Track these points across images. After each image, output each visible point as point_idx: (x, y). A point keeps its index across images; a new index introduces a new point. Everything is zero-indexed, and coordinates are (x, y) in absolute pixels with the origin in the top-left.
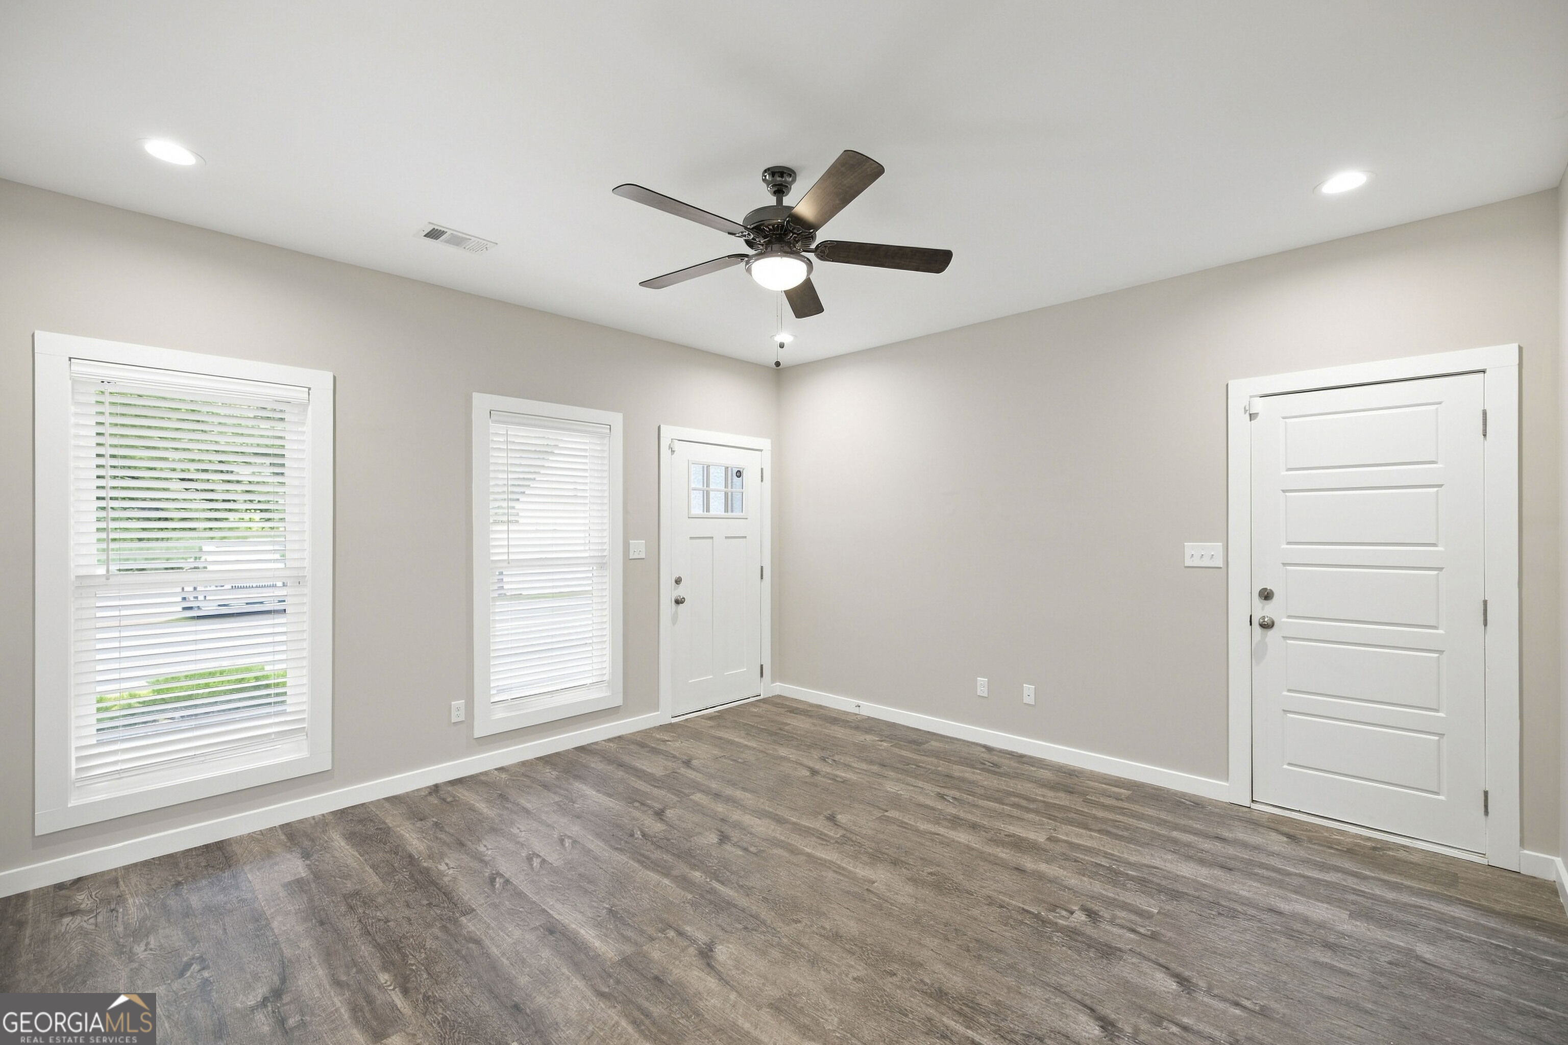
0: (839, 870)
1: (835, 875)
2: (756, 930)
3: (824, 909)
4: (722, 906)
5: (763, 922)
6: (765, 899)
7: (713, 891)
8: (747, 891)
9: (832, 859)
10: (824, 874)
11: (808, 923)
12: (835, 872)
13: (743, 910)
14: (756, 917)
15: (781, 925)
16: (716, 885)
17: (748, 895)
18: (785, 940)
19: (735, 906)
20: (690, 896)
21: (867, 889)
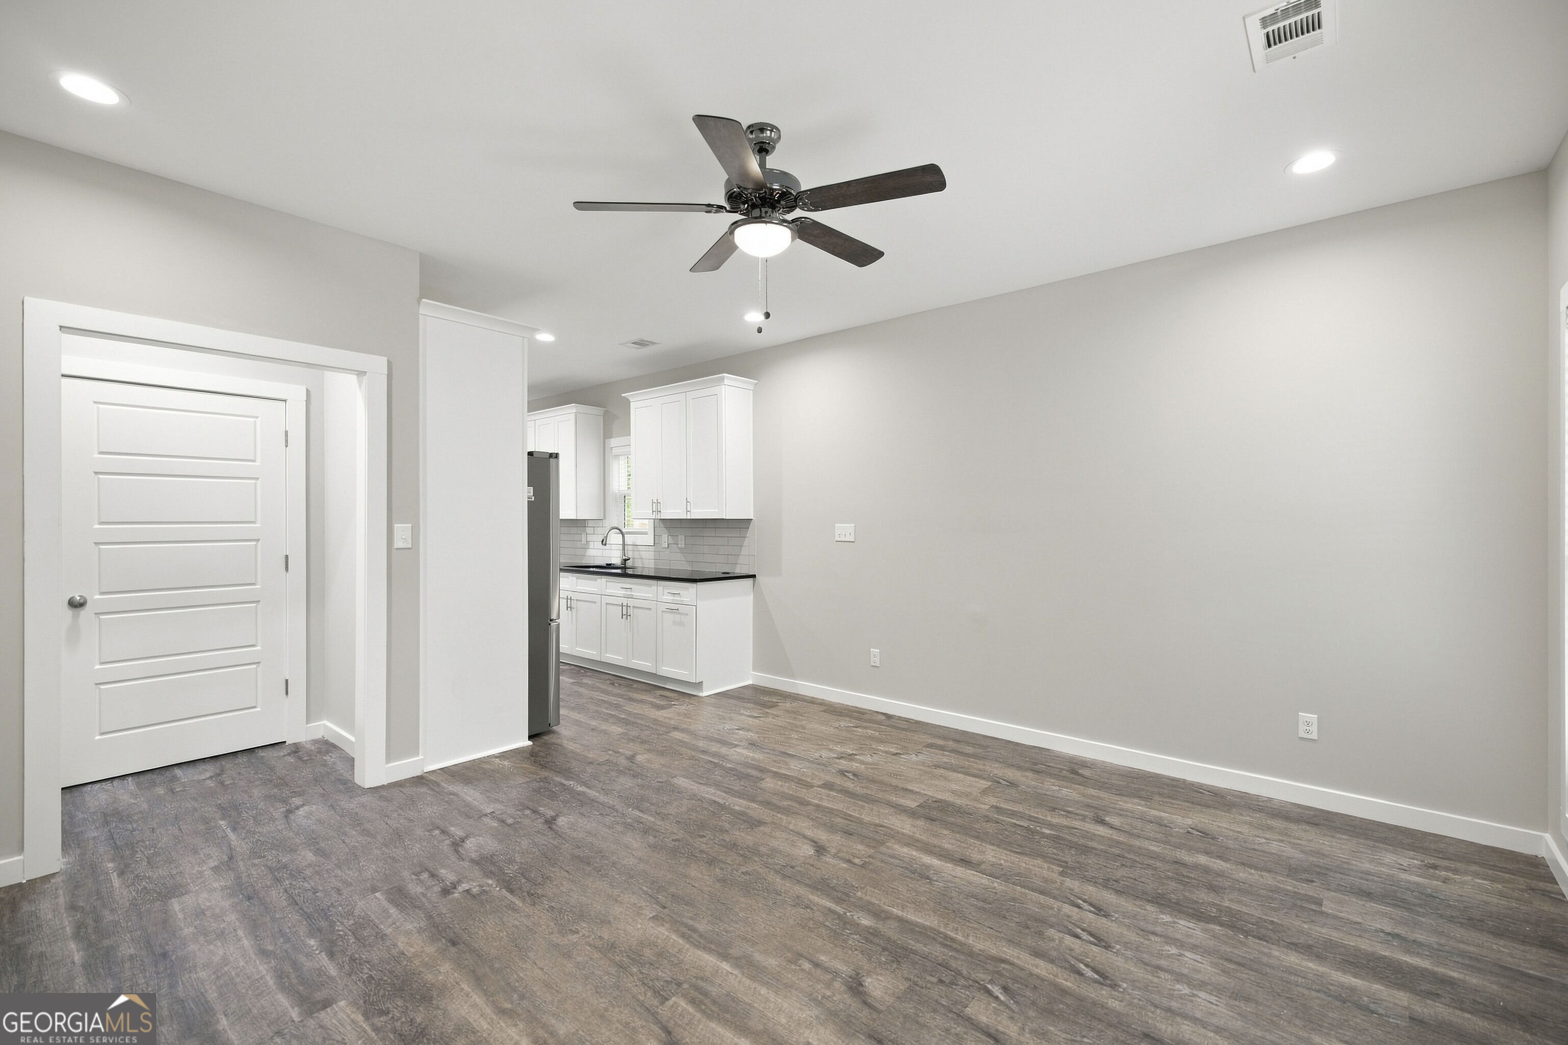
0: (689, 934)
1: (697, 926)
2: (783, 866)
3: (718, 885)
4: (822, 886)
5: (777, 872)
6: (778, 893)
7: (839, 901)
8: (798, 902)
9: (695, 950)
10: (710, 927)
11: (735, 872)
12: (695, 930)
13: (799, 882)
14: (785, 877)
15: (760, 870)
16: (839, 909)
17: (798, 897)
18: (756, 859)
19: (809, 886)
20: (859, 894)
21: (664, 907)
